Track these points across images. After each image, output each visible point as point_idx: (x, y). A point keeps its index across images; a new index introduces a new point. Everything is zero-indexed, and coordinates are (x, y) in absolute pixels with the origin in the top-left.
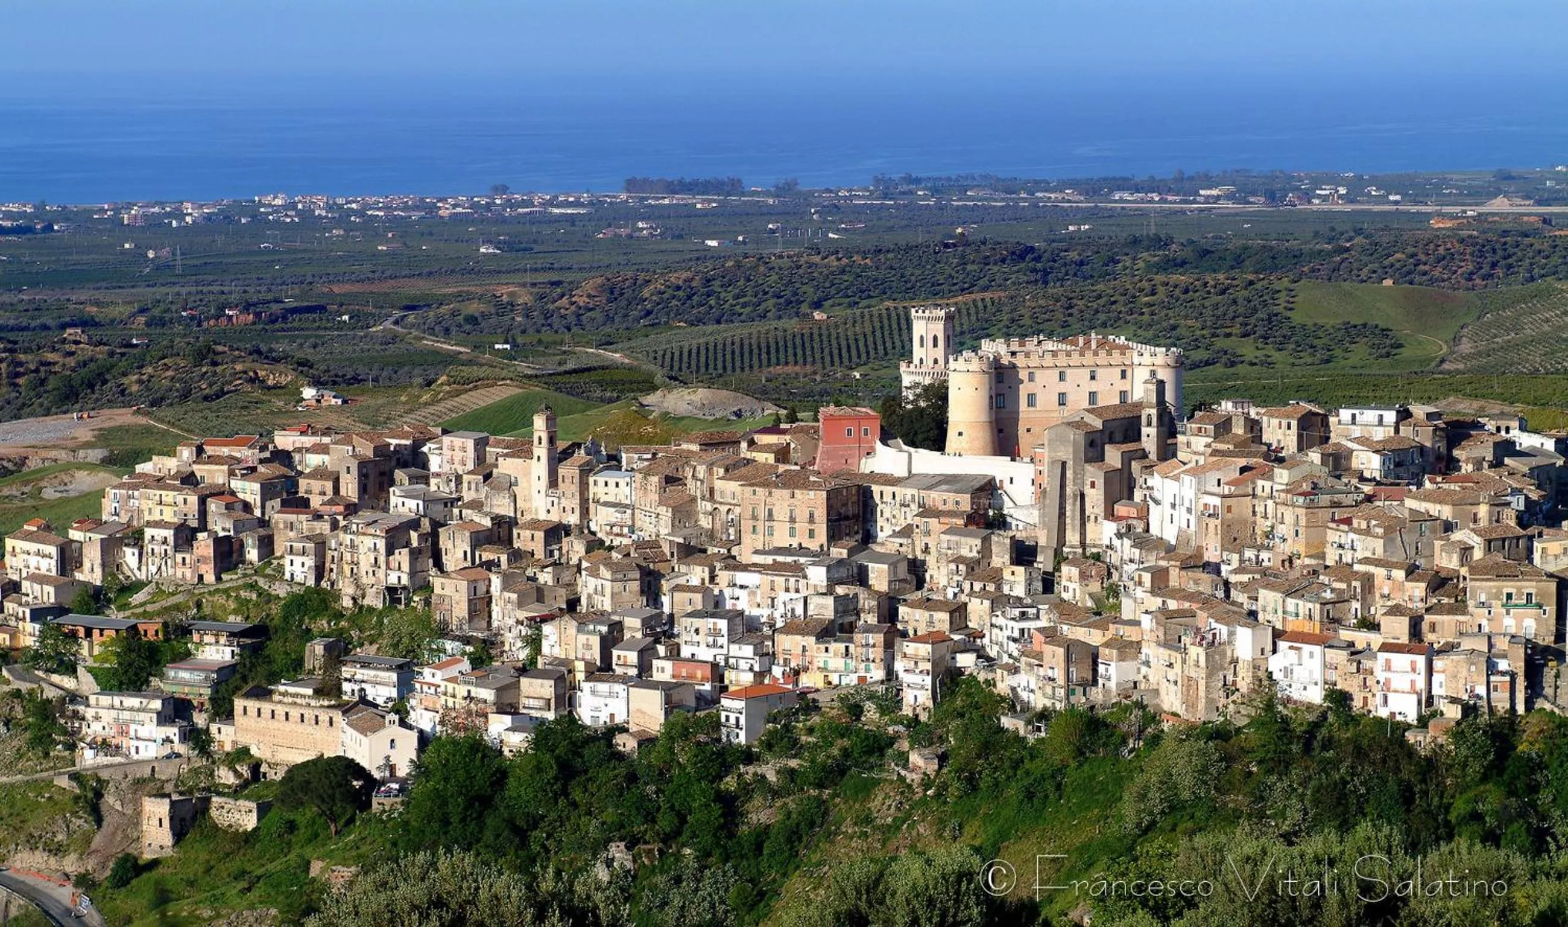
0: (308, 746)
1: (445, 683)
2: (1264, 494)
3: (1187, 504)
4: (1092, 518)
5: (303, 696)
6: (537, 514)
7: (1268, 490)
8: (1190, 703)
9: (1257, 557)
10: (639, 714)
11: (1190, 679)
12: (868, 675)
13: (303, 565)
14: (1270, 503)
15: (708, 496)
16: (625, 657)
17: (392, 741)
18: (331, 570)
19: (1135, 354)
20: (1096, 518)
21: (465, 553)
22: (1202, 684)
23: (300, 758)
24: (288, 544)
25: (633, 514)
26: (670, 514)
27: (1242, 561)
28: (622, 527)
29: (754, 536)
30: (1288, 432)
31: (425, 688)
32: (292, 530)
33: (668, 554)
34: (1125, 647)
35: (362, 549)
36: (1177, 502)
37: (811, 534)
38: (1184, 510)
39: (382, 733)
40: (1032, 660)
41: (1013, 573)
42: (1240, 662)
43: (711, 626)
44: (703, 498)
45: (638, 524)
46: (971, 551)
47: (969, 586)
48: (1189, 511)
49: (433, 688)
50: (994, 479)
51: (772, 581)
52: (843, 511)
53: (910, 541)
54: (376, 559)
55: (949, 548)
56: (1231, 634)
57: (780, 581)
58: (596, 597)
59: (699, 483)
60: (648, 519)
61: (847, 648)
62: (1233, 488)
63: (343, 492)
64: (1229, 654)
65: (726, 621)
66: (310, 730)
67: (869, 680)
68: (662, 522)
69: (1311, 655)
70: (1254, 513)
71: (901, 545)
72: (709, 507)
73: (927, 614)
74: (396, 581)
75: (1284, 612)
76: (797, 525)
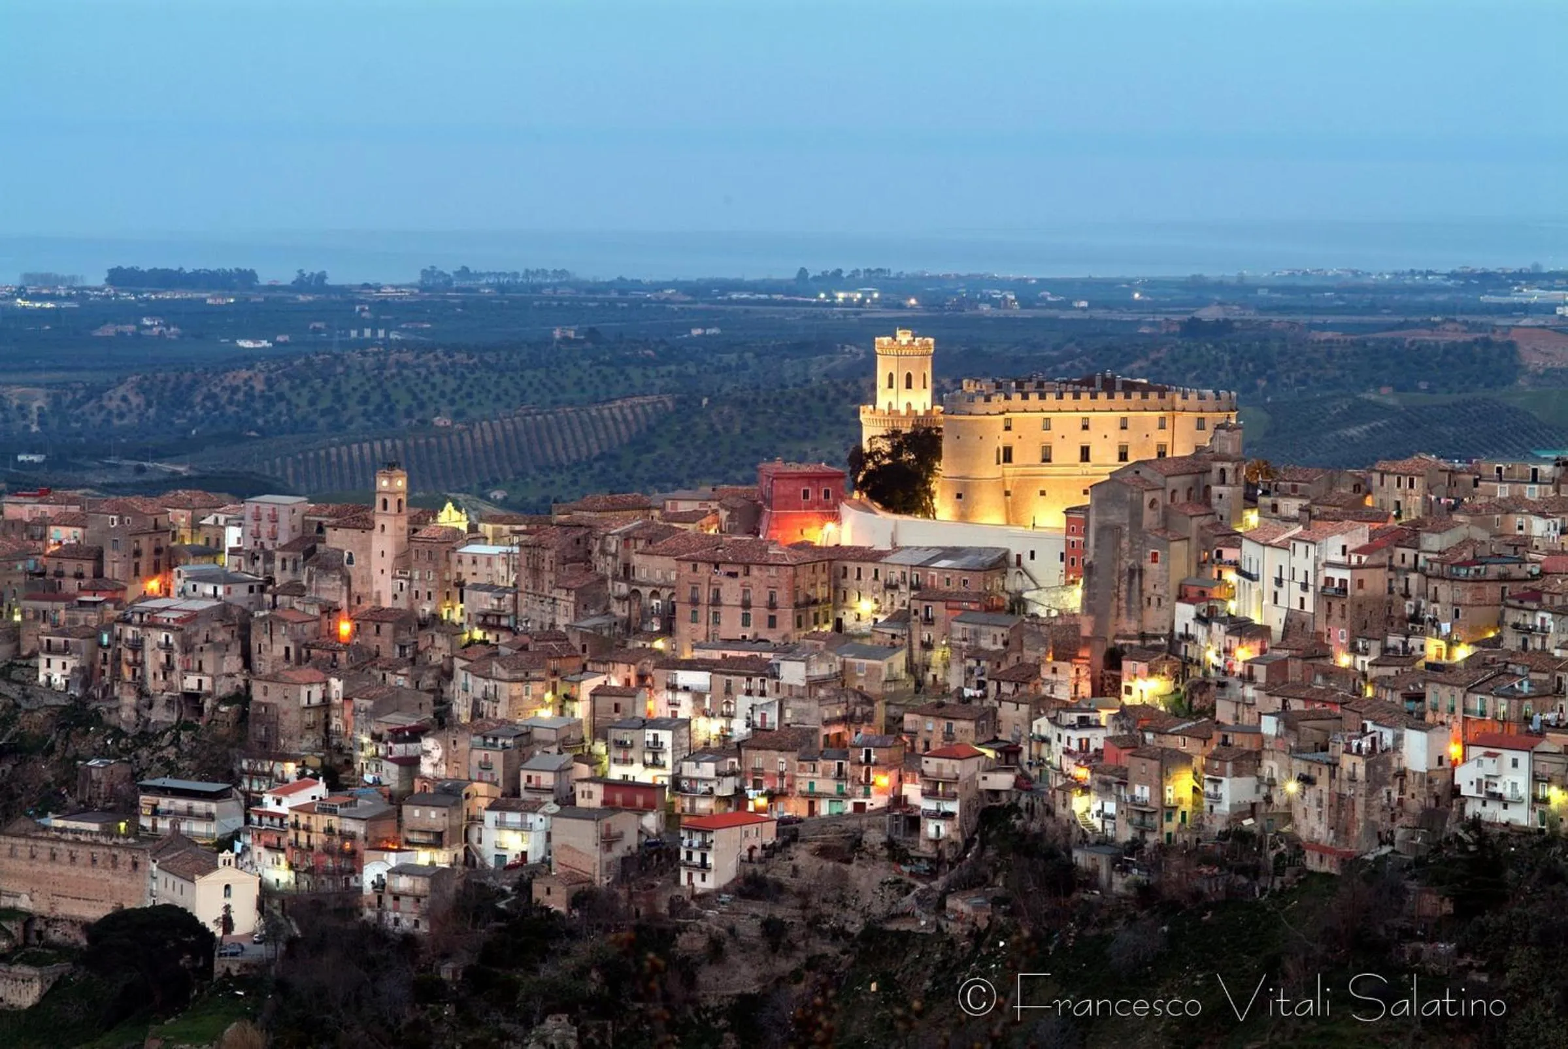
0: (103, 896)
1: (295, 813)
2: (1406, 566)
3: (1300, 578)
4: (1154, 600)
5: (91, 833)
6: (378, 600)
7: (1410, 559)
8: (1340, 828)
9: (1405, 644)
10: (565, 851)
11: (1341, 797)
12: (868, 801)
13: (64, 667)
14: (1413, 577)
15: (621, 574)
16: (538, 778)
17: (227, 887)
18: (103, 673)
19: (1178, 397)
20: (1159, 600)
21: (287, 649)
22: (1360, 803)
23: (95, 912)
24: (45, 638)
25: (515, 600)
26: (572, 599)
27: (1385, 650)
28: (499, 617)
29: (693, 625)
30: (1409, 491)
31: (266, 820)
32: (44, 621)
33: (579, 648)
34: (1242, 757)
35: (149, 645)
36: (1285, 576)
37: (772, 622)
38: (1296, 588)
39: (212, 877)
40: (1108, 777)
41: (1054, 671)
42: (1410, 776)
43: (651, 739)
44: (615, 578)
45: (523, 611)
46: (995, 643)
47: (995, 687)
48: (1305, 587)
49: (277, 821)
50: (1007, 553)
51: (729, 683)
52: (810, 593)
53: (905, 632)
54: (168, 657)
55: (965, 639)
56: (1398, 738)
57: (741, 683)
58: (486, 703)
59: (610, 559)
60: (537, 606)
61: (840, 765)
62: (1364, 558)
63: (107, 573)
64: (1395, 764)
65: (670, 733)
66: (106, 874)
67: (868, 807)
68: (561, 610)
69: (1515, 764)
70: (1391, 591)
71: (894, 636)
72: (624, 589)
73: (944, 724)
74: (196, 686)
75: (1465, 711)
76: (752, 612)
